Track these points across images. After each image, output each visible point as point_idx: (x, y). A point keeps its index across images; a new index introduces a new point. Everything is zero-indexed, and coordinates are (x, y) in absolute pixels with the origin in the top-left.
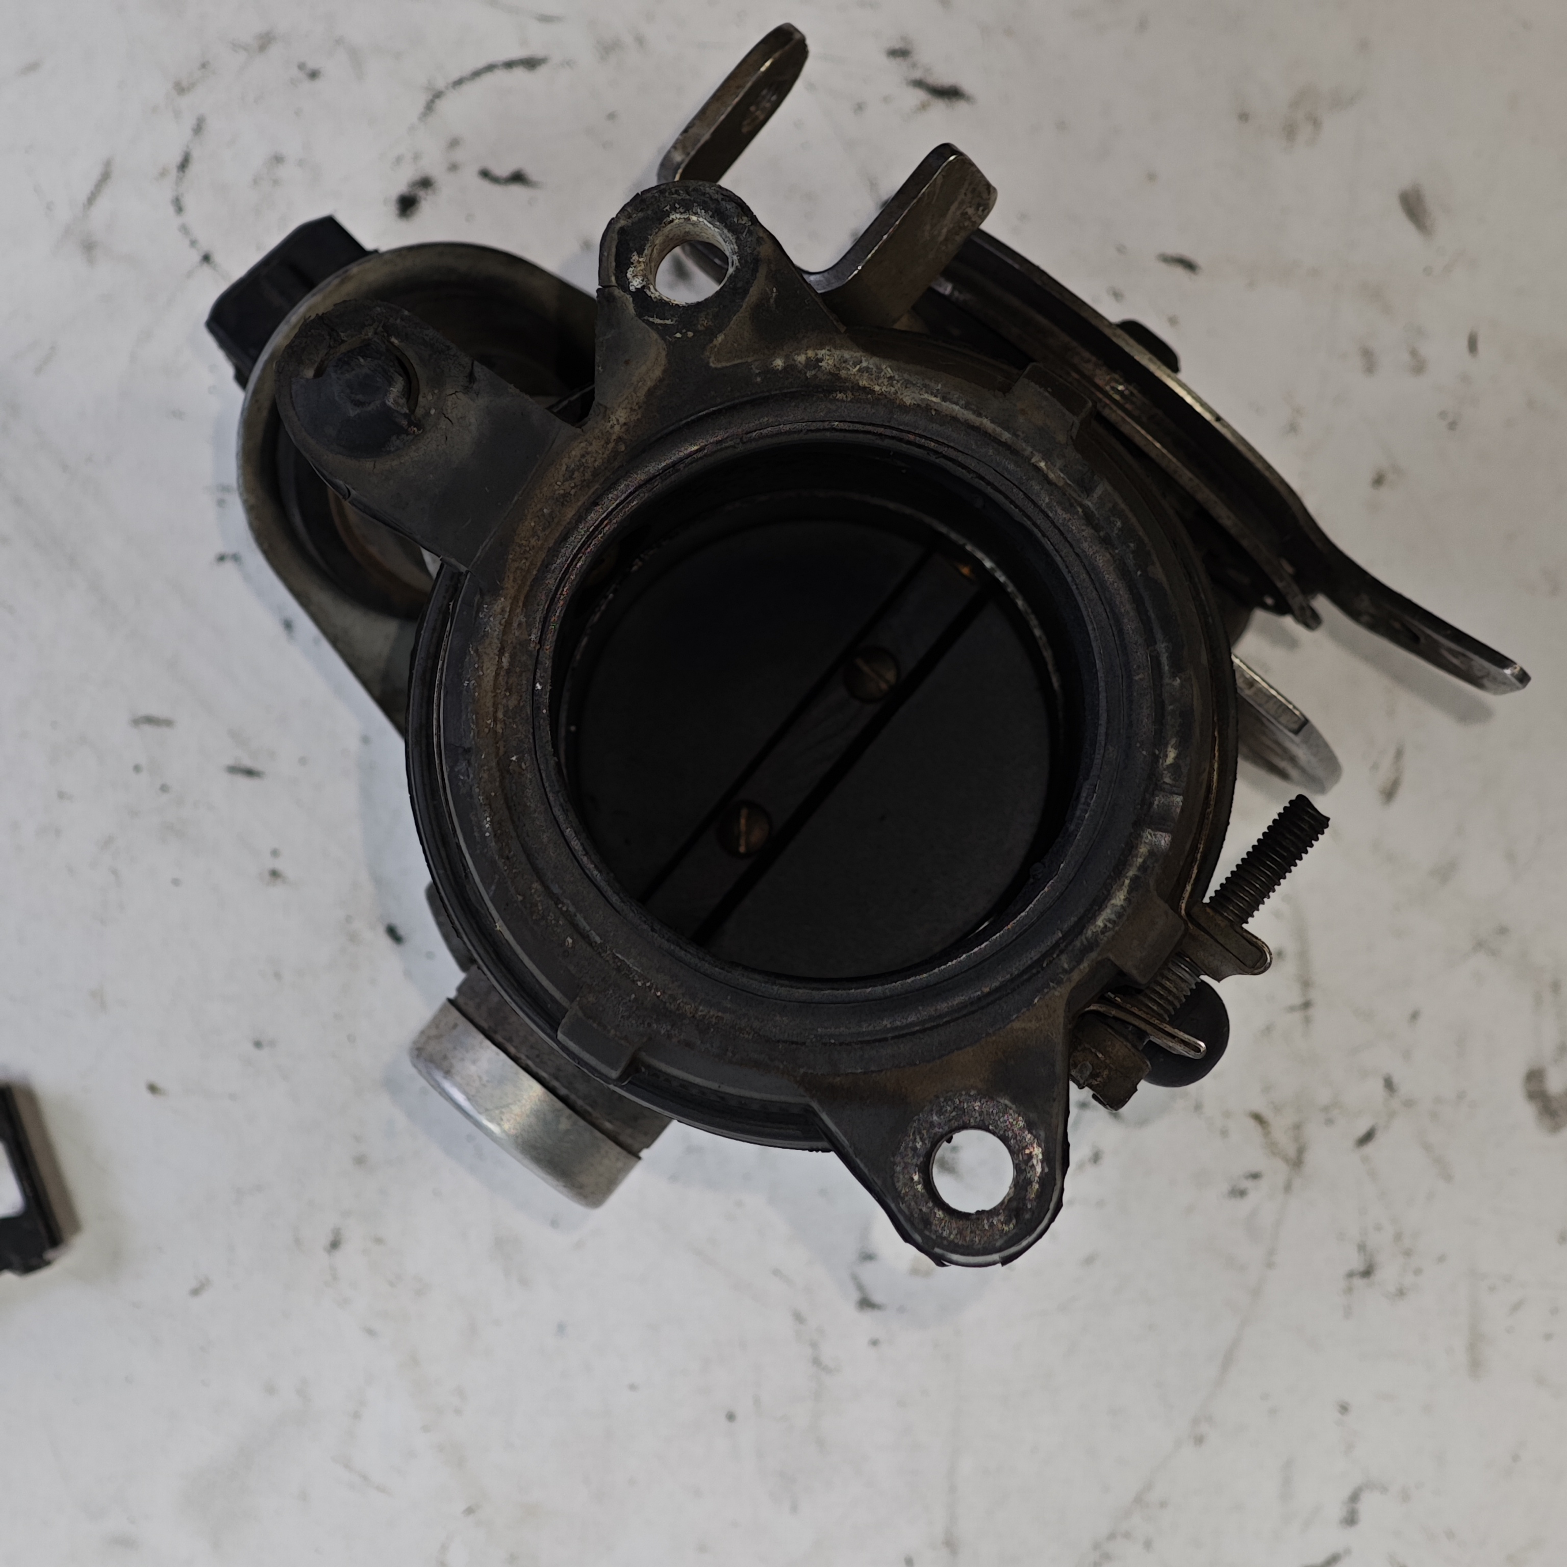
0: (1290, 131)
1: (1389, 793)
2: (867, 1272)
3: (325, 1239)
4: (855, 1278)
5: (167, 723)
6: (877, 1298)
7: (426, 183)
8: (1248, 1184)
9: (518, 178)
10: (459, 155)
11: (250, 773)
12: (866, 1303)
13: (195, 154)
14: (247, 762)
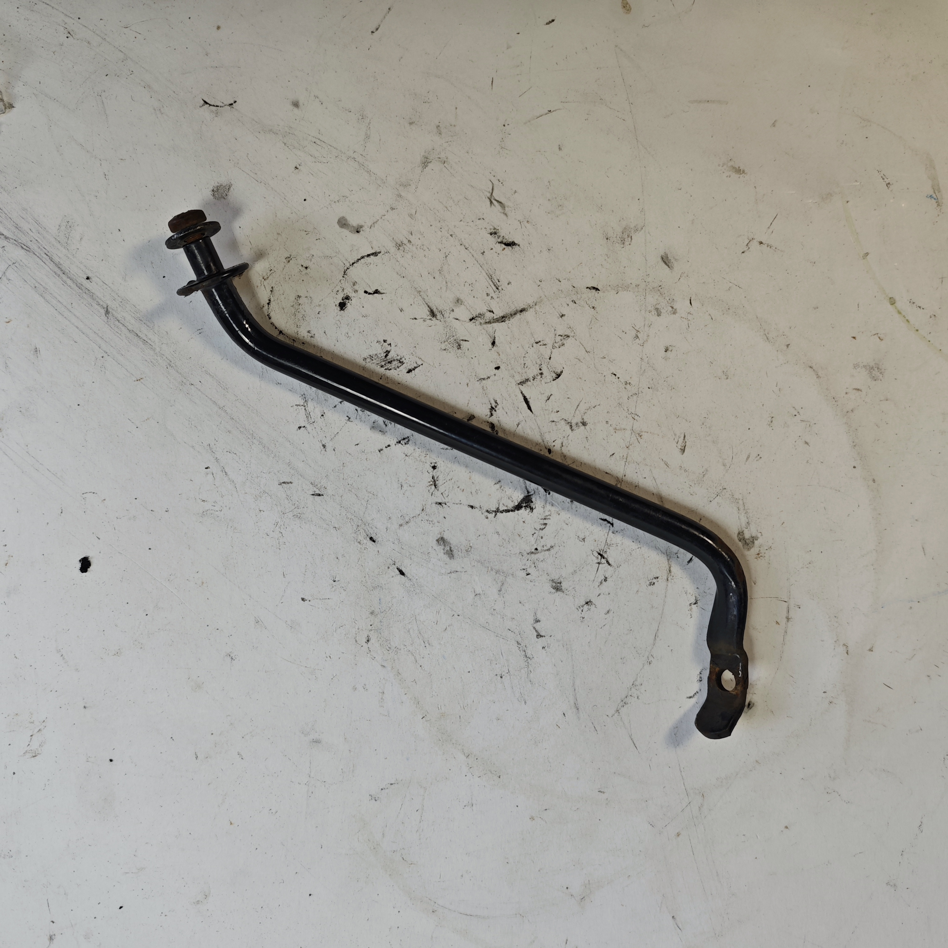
0: (623, 242)
1: (683, 450)
2: (538, 625)
3: (365, 640)
4: (534, 628)
5: (291, 483)
6: (542, 634)
7: (347, 298)
8: (654, 581)
9: (377, 292)
10: (356, 287)
11: (319, 495)
12: (539, 636)
13: (272, 300)
14: (318, 492)
